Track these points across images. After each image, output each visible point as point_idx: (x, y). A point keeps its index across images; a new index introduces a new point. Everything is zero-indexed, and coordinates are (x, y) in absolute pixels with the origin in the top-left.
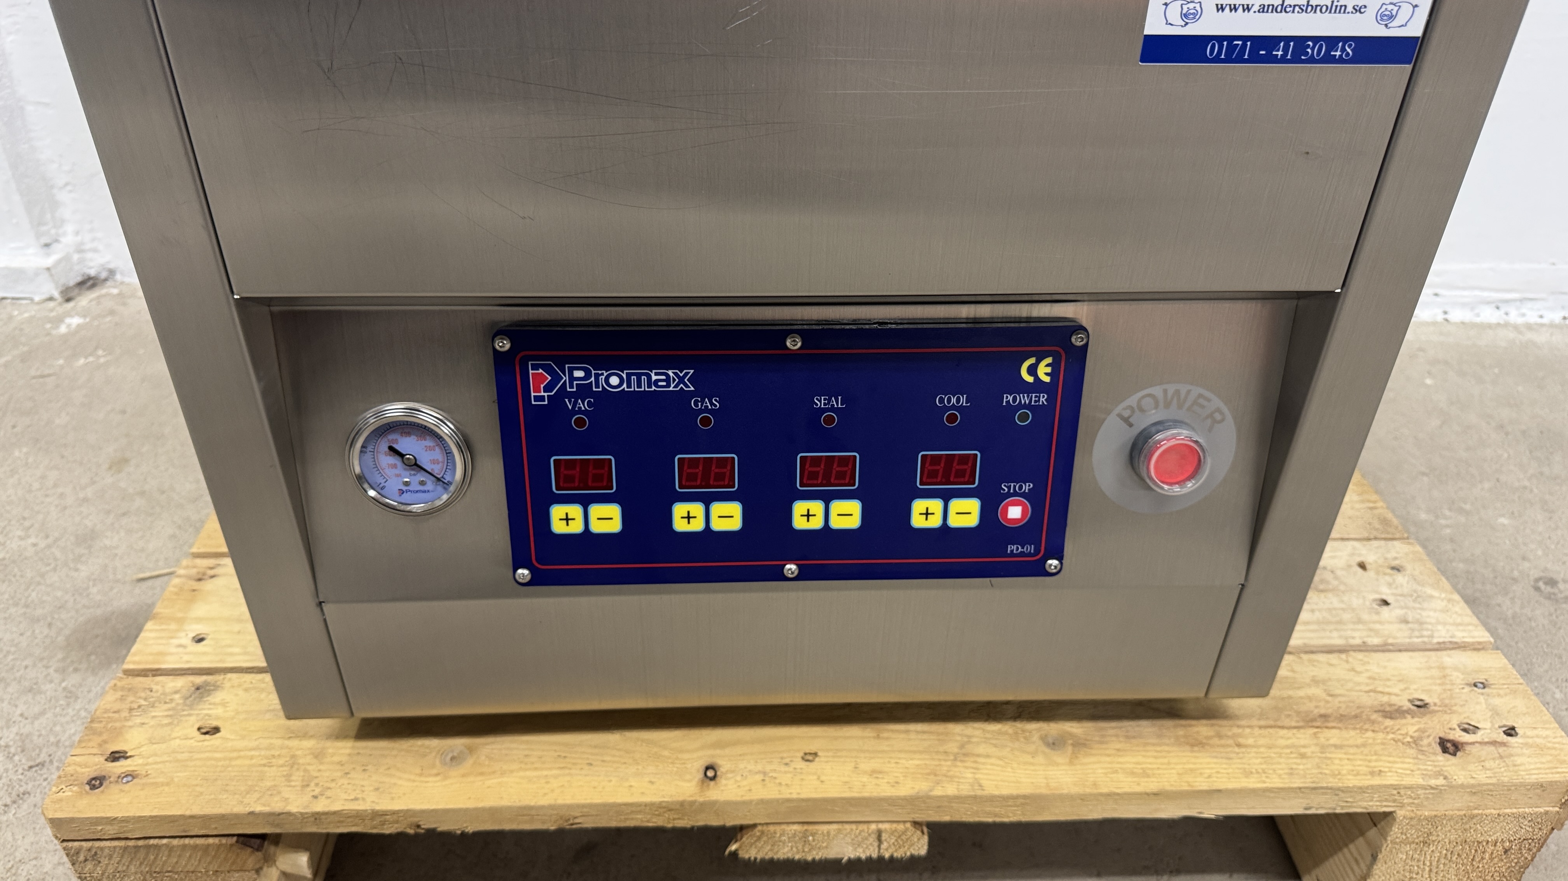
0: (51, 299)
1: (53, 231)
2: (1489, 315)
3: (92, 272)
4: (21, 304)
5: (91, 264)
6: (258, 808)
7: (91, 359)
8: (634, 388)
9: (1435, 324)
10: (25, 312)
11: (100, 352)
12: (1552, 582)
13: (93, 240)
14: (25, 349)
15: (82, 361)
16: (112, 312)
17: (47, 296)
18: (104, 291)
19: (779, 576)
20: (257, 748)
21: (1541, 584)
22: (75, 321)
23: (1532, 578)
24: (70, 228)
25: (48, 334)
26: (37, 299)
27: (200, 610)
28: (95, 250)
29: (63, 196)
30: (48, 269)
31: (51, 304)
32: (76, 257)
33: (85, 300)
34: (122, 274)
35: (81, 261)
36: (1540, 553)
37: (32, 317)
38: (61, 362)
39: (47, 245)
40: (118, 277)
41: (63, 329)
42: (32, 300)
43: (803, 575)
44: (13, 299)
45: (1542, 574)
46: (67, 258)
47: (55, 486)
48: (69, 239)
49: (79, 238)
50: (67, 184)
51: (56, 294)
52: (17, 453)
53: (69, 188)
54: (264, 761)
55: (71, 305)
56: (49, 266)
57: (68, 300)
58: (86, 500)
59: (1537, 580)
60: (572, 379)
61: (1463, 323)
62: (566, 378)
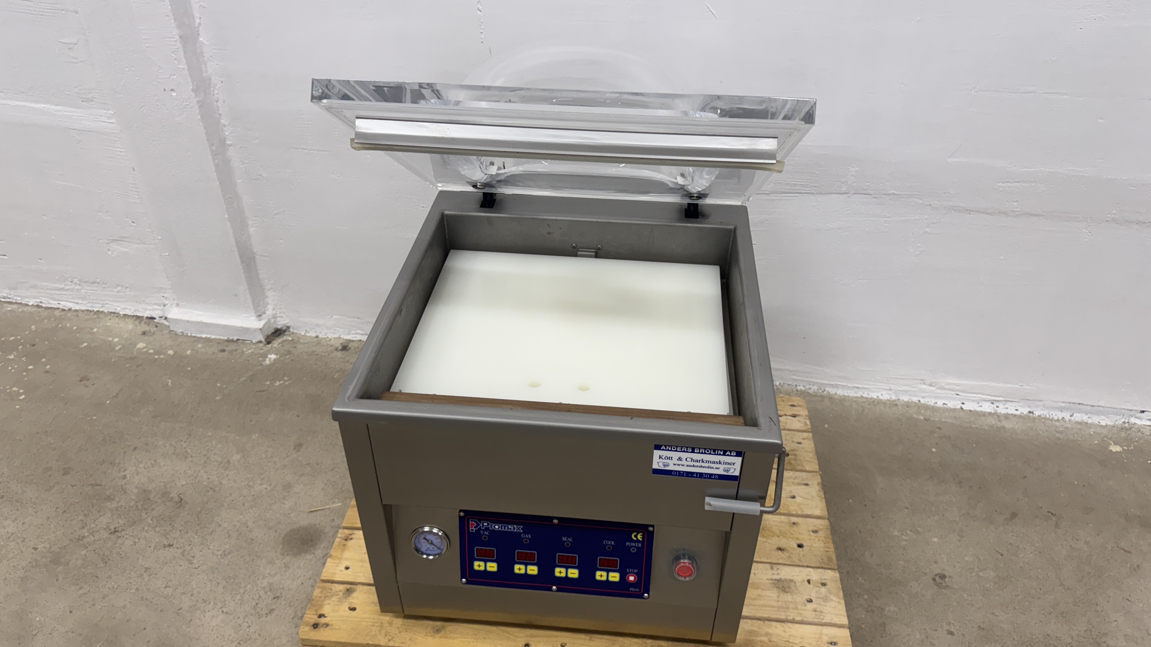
0: (260, 342)
1: (263, 309)
2: (987, 408)
3: (279, 327)
4: (247, 343)
5: (279, 323)
6: (370, 643)
7: (282, 382)
8: (503, 529)
9: (954, 410)
10: (249, 350)
11: (286, 378)
12: (943, 577)
13: (281, 313)
14: (251, 373)
15: (278, 383)
16: (289, 352)
17: (259, 340)
18: (285, 338)
19: (550, 589)
20: (369, 618)
21: (937, 578)
22: (273, 357)
23: (935, 574)
24: (270, 307)
25: (261, 365)
26: (254, 341)
27: (347, 554)
28: (281, 317)
29: (268, 293)
30: (261, 329)
31: (261, 345)
32: (272, 320)
33: (276, 343)
34: (293, 328)
35: (275, 322)
36: (945, 560)
37: (253, 353)
38: (268, 383)
39: (260, 316)
40: (291, 330)
41: (267, 362)
42: (252, 341)
43: (558, 590)
44: (243, 340)
45: (941, 572)
46: (269, 321)
47: (272, 457)
48: (270, 312)
49: (274, 312)
50: (271, 289)
51: (263, 340)
52: (254, 437)
53: (272, 290)
54: (372, 624)
55: (270, 345)
56: (261, 327)
57: (269, 343)
58: (285, 466)
59: (936, 575)
60: (483, 525)
61: (970, 411)
62: (481, 525)
